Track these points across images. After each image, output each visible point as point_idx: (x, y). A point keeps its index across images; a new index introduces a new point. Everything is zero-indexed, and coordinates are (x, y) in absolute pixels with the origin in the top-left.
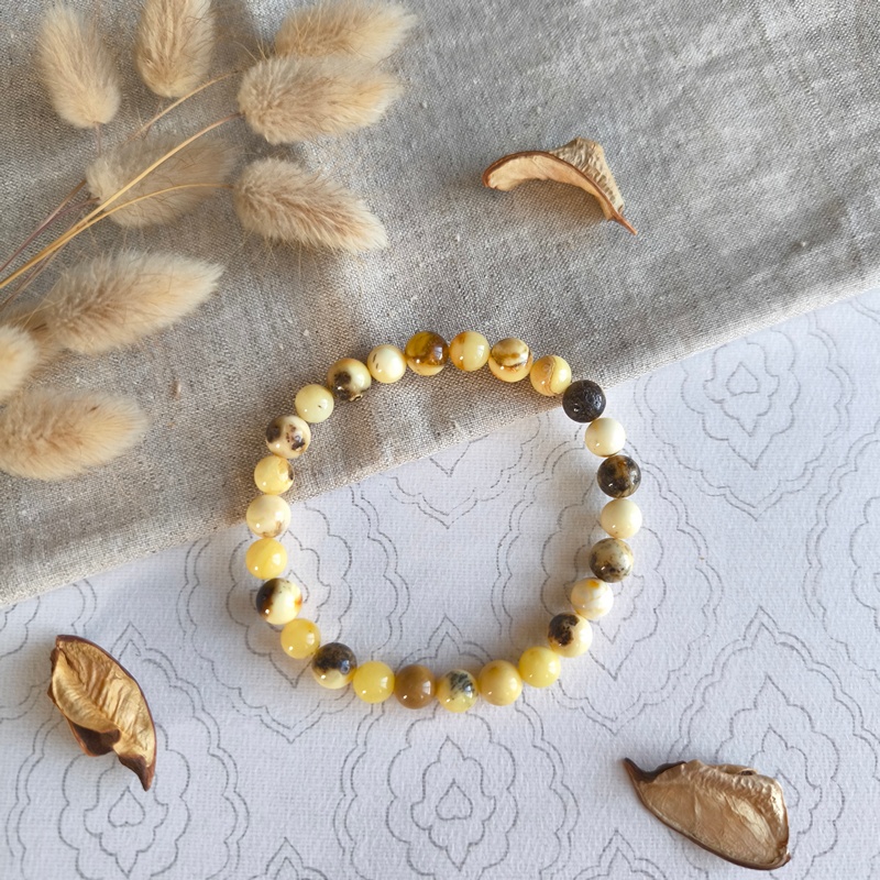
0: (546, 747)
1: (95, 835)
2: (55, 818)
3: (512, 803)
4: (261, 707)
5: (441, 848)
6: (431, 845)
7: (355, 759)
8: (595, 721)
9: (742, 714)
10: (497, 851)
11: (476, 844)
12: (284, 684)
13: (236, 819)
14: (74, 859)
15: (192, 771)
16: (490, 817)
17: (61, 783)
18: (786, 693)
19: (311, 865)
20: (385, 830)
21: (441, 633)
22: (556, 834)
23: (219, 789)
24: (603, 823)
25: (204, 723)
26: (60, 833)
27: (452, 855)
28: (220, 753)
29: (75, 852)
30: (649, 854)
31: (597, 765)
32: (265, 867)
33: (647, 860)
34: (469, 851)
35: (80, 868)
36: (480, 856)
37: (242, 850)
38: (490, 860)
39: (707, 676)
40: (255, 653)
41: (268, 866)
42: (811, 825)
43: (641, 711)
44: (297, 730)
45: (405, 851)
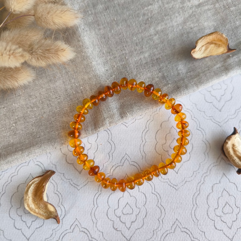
0: (156, 193)
1: (20, 216)
2: (8, 211)
3: (145, 210)
4: (70, 179)
5: (123, 223)
6: (120, 222)
7: (98, 195)
8: (171, 186)
9: (216, 185)
10: (140, 224)
11: (134, 222)
12: (77, 173)
13: (62, 212)
14: (13, 223)
15: (49, 198)
16: (138, 214)
17: (10, 200)
18: (229, 179)
19: (84, 227)
20: (106, 217)
21: (125, 158)
22: (158, 220)
23: (57, 203)
24: (173, 217)
25: (53, 183)
26: (9, 215)
27: (126, 225)
28: (57, 193)
29: (14, 221)
30: (187, 226)
31: (171, 199)
32: (70, 227)
33: (186, 228)
34: (132, 224)
35: (15, 225)
36: (135, 225)
37: (63, 222)
38: (138, 227)
39: (205, 173)
40: (68, 163)
41: (71, 227)
42: (237, 219)
43: (185, 183)
44: (81, 186)
45: (112, 223)
